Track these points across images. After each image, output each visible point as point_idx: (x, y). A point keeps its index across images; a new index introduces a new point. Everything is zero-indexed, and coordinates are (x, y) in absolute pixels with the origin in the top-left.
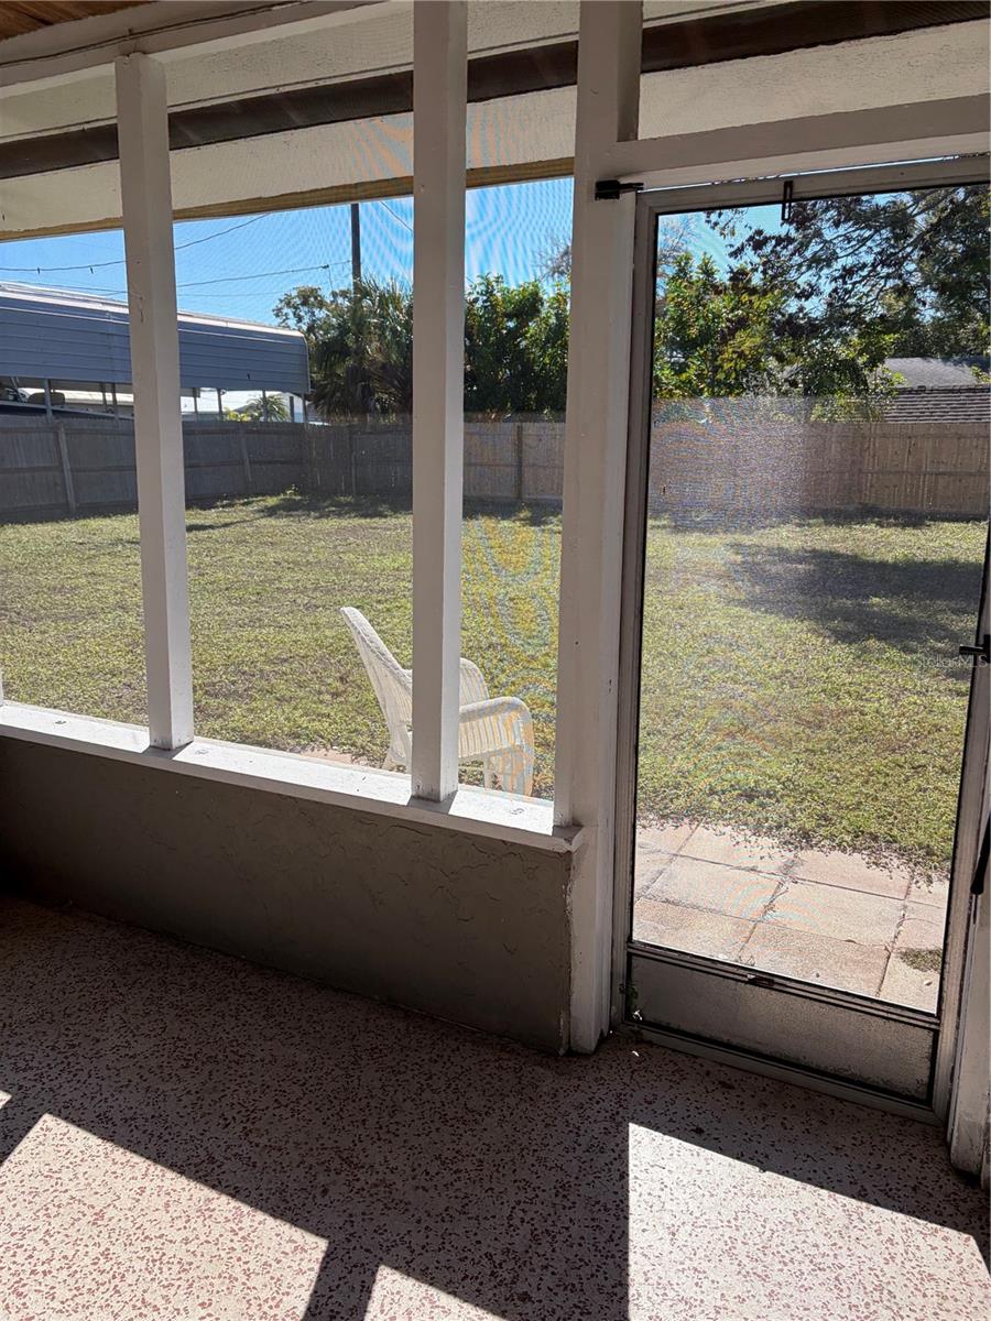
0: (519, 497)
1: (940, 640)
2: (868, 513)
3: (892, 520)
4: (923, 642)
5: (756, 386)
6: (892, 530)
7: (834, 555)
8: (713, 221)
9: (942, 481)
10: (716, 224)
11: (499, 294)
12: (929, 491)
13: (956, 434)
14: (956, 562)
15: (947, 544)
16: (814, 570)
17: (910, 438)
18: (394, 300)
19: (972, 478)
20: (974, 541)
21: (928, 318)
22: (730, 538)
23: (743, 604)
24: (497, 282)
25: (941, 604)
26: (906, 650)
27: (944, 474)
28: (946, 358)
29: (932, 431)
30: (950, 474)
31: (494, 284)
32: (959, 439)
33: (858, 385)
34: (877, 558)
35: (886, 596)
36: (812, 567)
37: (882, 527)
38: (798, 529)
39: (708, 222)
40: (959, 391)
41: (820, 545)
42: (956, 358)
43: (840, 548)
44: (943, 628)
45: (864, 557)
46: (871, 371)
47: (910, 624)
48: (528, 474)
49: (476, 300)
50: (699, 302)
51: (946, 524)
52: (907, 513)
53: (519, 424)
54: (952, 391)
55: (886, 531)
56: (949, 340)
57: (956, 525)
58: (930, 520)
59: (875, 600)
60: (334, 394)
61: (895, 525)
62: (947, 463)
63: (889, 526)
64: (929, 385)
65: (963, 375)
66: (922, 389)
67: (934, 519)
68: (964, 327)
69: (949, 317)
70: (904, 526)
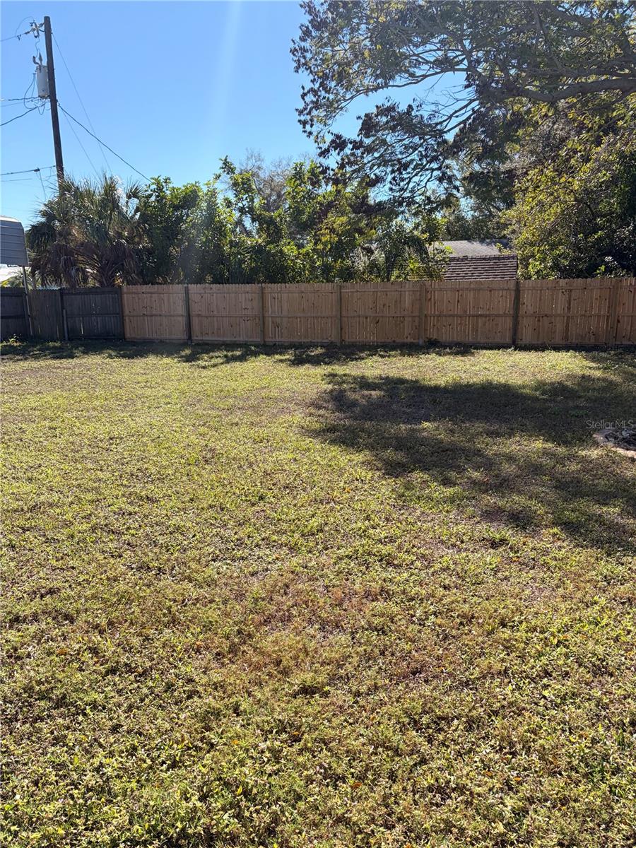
0: (190, 337)
1: (476, 468)
2: (433, 345)
3: (448, 350)
4: (461, 470)
5: (353, 256)
6: (447, 358)
7: (401, 381)
8: (308, 131)
9: (480, 320)
10: (310, 133)
11: (168, 192)
12: (473, 327)
13: (488, 287)
14: (491, 383)
15: (485, 368)
16: (384, 396)
17: (458, 291)
18: (90, 195)
19: (500, 318)
20: (503, 365)
21: (470, 216)
22: (328, 369)
23: (316, 434)
24: (166, 182)
25: (479, 426)
26: (446, 482)
27: (481, 315)
28: (482, 241)
29: (472, 286)
30: (486, 316)
31: (164, 184)
32: (490, 291)
33: (421, 254)
34: (433, 383)
35: (434, 420)
36: (382, 393)
37: (440, 355)
38: (380, 359)
39: (305, 132)
40: (489, 259)
41: (394, 373)
42: (488, 241)
43: (408, 375)
44: (478, 453)
45: (422, 382)
46: (430, 244)
47: (451, 450)
48: (195, 321)
49: (150, 196)
50: (309, 196)
51: (484, 351)
52: (458, 344)
53: (186, 285)
54: (484, 259)
55: (443, 359)
56: (483, 230)
57: (491, 352)
58: (474, 349)
59: (426, 424)
60: (46, 265)
61: (449, 354)
62: (483, 308)
63: (445, 354)
64: (470, 255)
65: (492, 250)
66: (465, 258)
67: (476, 348)
68: (491, 221)
69: (482, 216)
70: (457, 354)
